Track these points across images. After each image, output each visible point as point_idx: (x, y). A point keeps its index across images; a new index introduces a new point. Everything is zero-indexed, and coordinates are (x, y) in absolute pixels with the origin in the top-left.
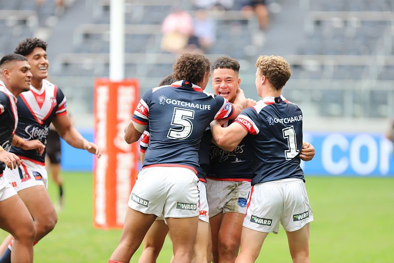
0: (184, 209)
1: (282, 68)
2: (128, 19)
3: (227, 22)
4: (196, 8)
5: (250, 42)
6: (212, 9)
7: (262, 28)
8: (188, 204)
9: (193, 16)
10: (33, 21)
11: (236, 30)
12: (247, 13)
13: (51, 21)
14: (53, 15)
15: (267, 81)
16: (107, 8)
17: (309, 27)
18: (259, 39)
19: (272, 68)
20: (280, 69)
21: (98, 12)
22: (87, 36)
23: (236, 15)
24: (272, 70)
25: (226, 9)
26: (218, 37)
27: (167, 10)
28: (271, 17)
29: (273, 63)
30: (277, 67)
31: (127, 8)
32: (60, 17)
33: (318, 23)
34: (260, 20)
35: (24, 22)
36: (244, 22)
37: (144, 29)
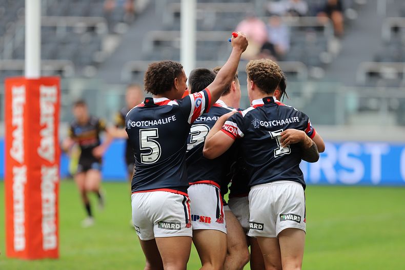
0: (164, 228)
1: (269, 71)
2: (200, 26)
3: (302, 29)
4: (269, 14)
5: (326, 50)
6: (286, 15)
7: (338, 35)
8: (168, 223)
9: (266, 23)
10: (102, 28)
11: (311, 37)
12: (323, 20)
13: (121, 28)
14: (122, 21)
15: (255, 86)
16: (178, 15)
17: (387, 33)
18: (334, 46)
19: (258, 72)
20: (266, 72)
21: (168, 19)
22: (157, 43)
23: (310, 21)
24: (258, 74)
25: (300, 15)
26: (292, 44)
27: (239, 17)
28: (347, 23)
29: (259, 66)
30: (264, 71)
31: (198, 14)
32: (129, 24)
33: (396, 29)
34: (335, 26)
35: (92, 29)
36: (320, 29)
37: (216, 36)
